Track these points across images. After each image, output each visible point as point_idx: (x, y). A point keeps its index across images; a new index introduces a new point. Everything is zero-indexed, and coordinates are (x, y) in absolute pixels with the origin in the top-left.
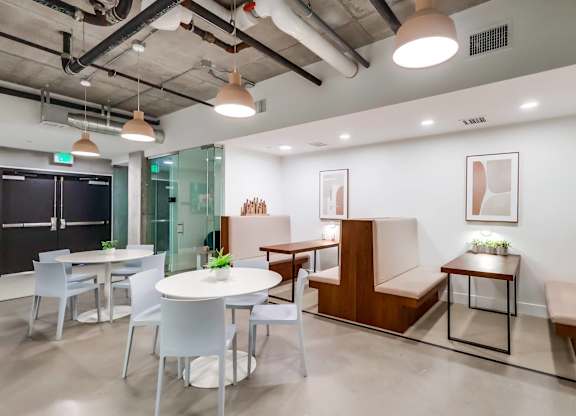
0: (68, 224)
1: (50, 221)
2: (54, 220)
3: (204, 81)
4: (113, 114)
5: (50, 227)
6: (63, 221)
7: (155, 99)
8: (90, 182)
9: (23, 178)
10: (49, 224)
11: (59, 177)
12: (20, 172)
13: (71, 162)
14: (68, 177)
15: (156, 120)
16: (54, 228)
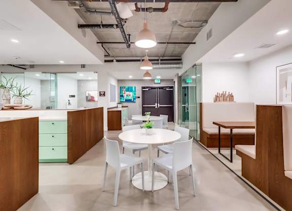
0: (160, 106)
2: (156, 104)
3: (183, 32)
4: (161, 60)
5: (155, 107)
7: (173, 49)
8: (167, 89)
9: (147, 89)
11: (157, 88)
12: (147, 87)
13: (159, 82)
14: (160, 88)
15: (180, 58)
16: (156, 107)
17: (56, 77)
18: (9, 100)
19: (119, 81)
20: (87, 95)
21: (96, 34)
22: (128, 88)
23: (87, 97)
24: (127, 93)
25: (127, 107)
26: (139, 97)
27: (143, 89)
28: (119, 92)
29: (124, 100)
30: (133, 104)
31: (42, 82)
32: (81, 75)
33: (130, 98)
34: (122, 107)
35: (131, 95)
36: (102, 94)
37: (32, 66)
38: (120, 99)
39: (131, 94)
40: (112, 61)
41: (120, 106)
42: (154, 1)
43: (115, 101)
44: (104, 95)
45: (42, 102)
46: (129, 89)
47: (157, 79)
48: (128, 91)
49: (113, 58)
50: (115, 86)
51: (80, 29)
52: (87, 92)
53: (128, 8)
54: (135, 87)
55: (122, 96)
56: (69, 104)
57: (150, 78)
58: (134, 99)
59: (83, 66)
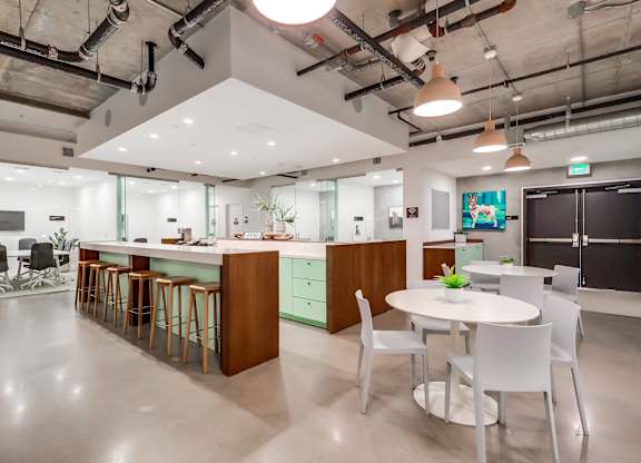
0: (591, 240)
1: (571, 237)
2: (576, 237)
5: (571, 243)
6: (585, 238)
8: (620, 191)
9: (544, 196)
10: (570, 240)
11: (580, 190)
12: (543, 190)
14: (589, 189)
16: (576, 245)
17: (336, 186)
18: (271, 226)
19: (460, 181)
20: (391, 215)
21: (386, 98)
22: (484, 195)
23: (391, 219)
24: (482, 207)
25: (481, 241)
26: (515, 218)
27: (530, 197)
28: (461, 206)
29: (473, 226)
30: (497, 233)
31: (322, 195)
32: (376, 177)
33: (488, 220)
34: (468, 241)
35: (492, 212)
36: (413, 213)
37: (304, 172)
38: (463, 221)
39: (492, 209)
40: (434, 140)
41: (463, 238)
42: (467, 3)
43: (448, 227)
44: (416, 215)
45: (322, 228)
46: (486, 199)
47: (576, 165)
48: (484, 202)
49: (436, 133)
50: (448, 194)
51: (350, 101)
52: (391, 210)
53: (413, 40)
54: (504, 193)
55: (467, 215)
56: (357, 232)
57: (527, 168)
58: (500, 223)
59: (377, 160)
